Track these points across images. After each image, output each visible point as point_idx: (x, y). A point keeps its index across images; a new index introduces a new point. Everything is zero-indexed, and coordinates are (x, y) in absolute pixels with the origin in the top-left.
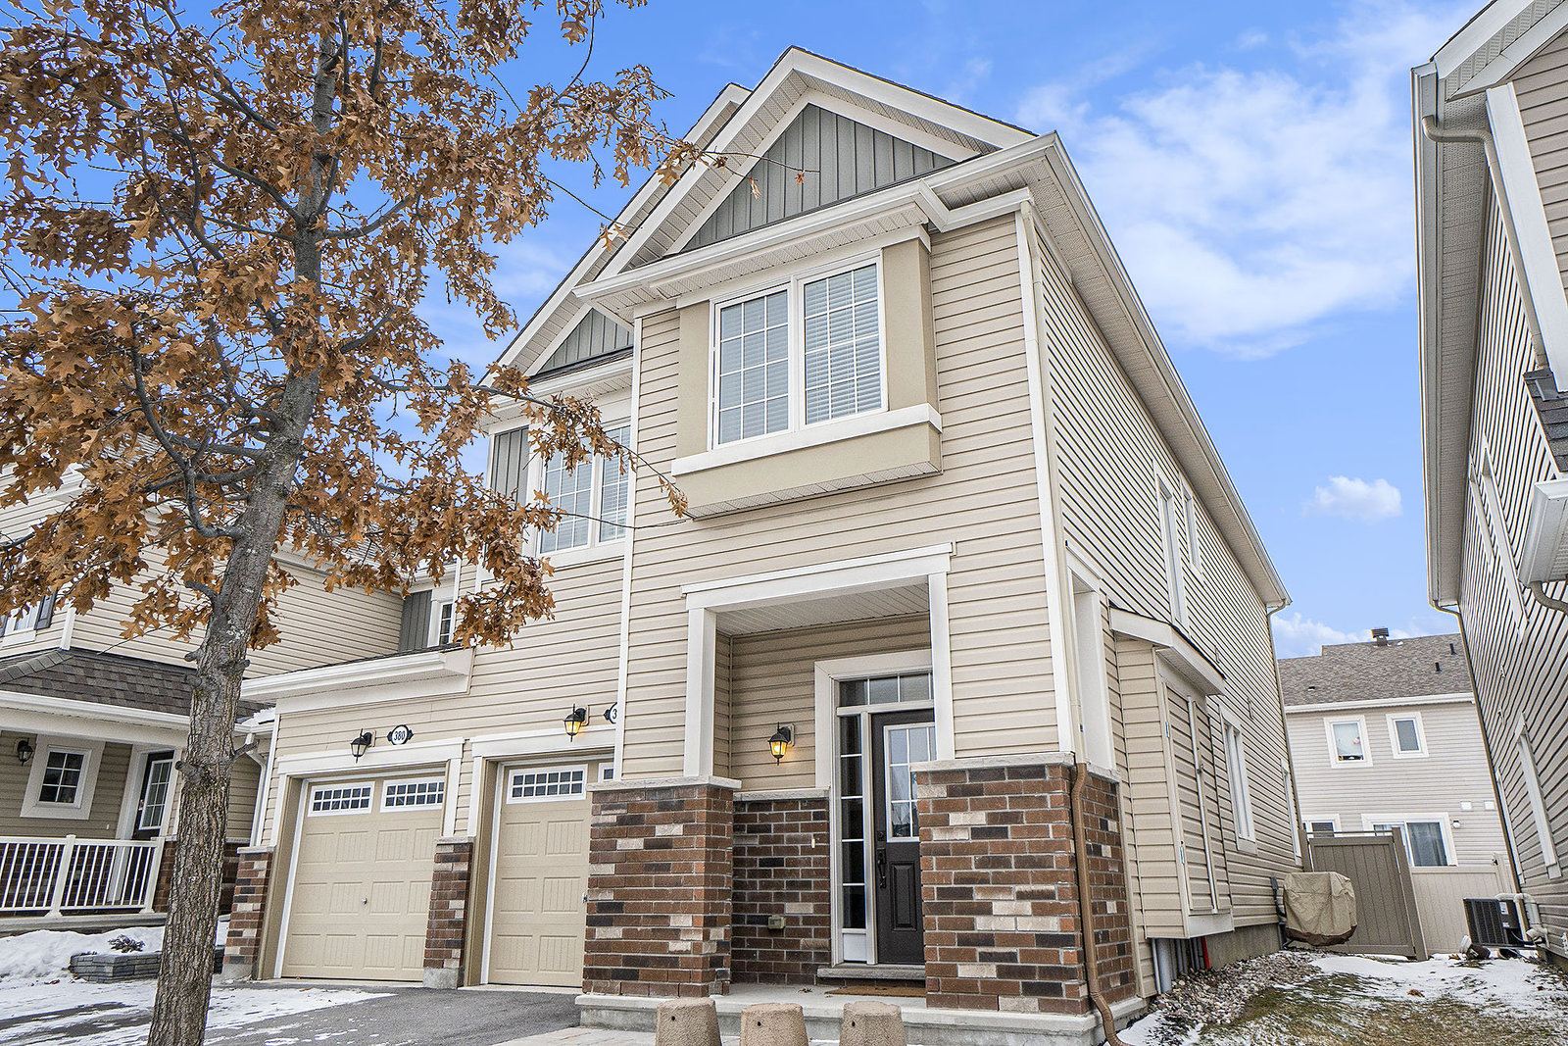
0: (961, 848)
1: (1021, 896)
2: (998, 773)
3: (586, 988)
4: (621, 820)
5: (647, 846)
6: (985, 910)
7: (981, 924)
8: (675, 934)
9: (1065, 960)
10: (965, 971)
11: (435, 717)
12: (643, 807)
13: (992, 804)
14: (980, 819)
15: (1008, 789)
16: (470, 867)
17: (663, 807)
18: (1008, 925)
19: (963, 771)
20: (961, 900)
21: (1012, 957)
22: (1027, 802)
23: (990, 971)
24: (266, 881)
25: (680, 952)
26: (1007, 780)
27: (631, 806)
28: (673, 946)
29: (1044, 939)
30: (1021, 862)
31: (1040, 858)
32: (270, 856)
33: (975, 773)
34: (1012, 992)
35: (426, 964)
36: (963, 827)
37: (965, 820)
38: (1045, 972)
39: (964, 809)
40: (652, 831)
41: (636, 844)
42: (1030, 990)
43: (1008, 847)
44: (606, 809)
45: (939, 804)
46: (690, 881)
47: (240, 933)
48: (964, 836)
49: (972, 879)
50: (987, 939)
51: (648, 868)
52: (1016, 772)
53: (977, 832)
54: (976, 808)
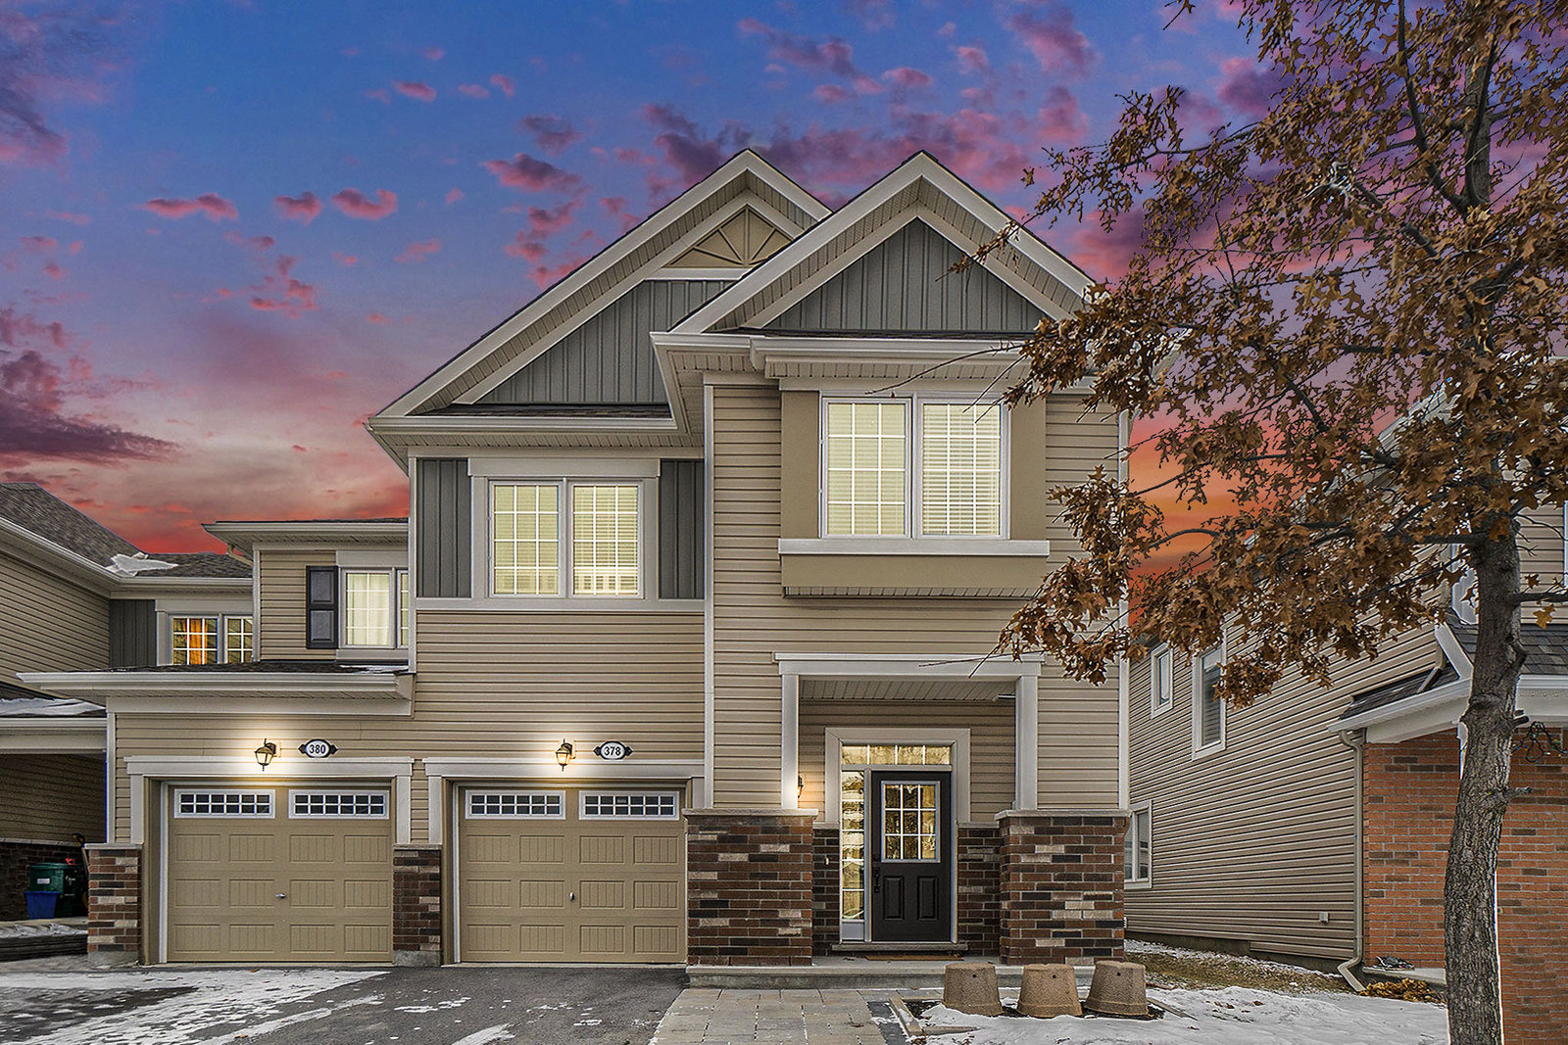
0: (1043, 868)
1: (1087, 898)
2: (1077, 820)
3: (692, 962)
4: (721, 839)
5: (751, 858)
6: (1061, 906)
7: (1055, 915)
8: (785, 923)
9: (1115, 935)
10: (1039, 943)
11: (365, 735)
12: (746, 830)
13: (1070, 840)
14: (1061, 849)
15: (1083, 831)
16: (441, 869)
17: (766, 830)
18: (1078, 916)
19: (1049, 818)
20: (1040, 901)
21: (1078, 934)
22: (1097, 840)
23: (1061, 943)
24: (139, 876)
25: (791, 935)
26: (1083, 826)
27: (734, 829)
28: (782, 931)
29: (1101, 923)
30: (1088, 878)
31: (1104, 876)
32: (137, 853)
33: (1058, 820)
34: (1077, 954)
35: (396, 948)
36: (1046, 855)
37: (1046, 852)
38: (1099, 942)
39: (1048, 843)
40: (757, 848)
41: (741, 857)
42: (1088, 953)
43: (1081, 868)
44: (705, 830)
45: (1027, 839)
46: (800, 886)
47: (112, 924)
48: (1048, 860)
49: (1052, 887)
50: (1061, 924)
51: (754, 876)
52: (1089, 820)
53: (1056, 858)
54: (1057, 842)
